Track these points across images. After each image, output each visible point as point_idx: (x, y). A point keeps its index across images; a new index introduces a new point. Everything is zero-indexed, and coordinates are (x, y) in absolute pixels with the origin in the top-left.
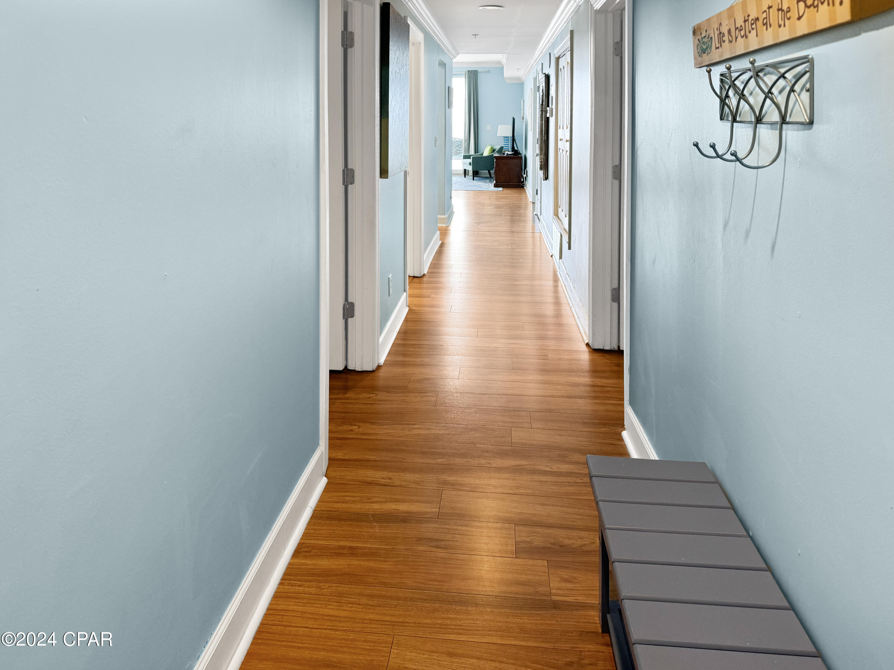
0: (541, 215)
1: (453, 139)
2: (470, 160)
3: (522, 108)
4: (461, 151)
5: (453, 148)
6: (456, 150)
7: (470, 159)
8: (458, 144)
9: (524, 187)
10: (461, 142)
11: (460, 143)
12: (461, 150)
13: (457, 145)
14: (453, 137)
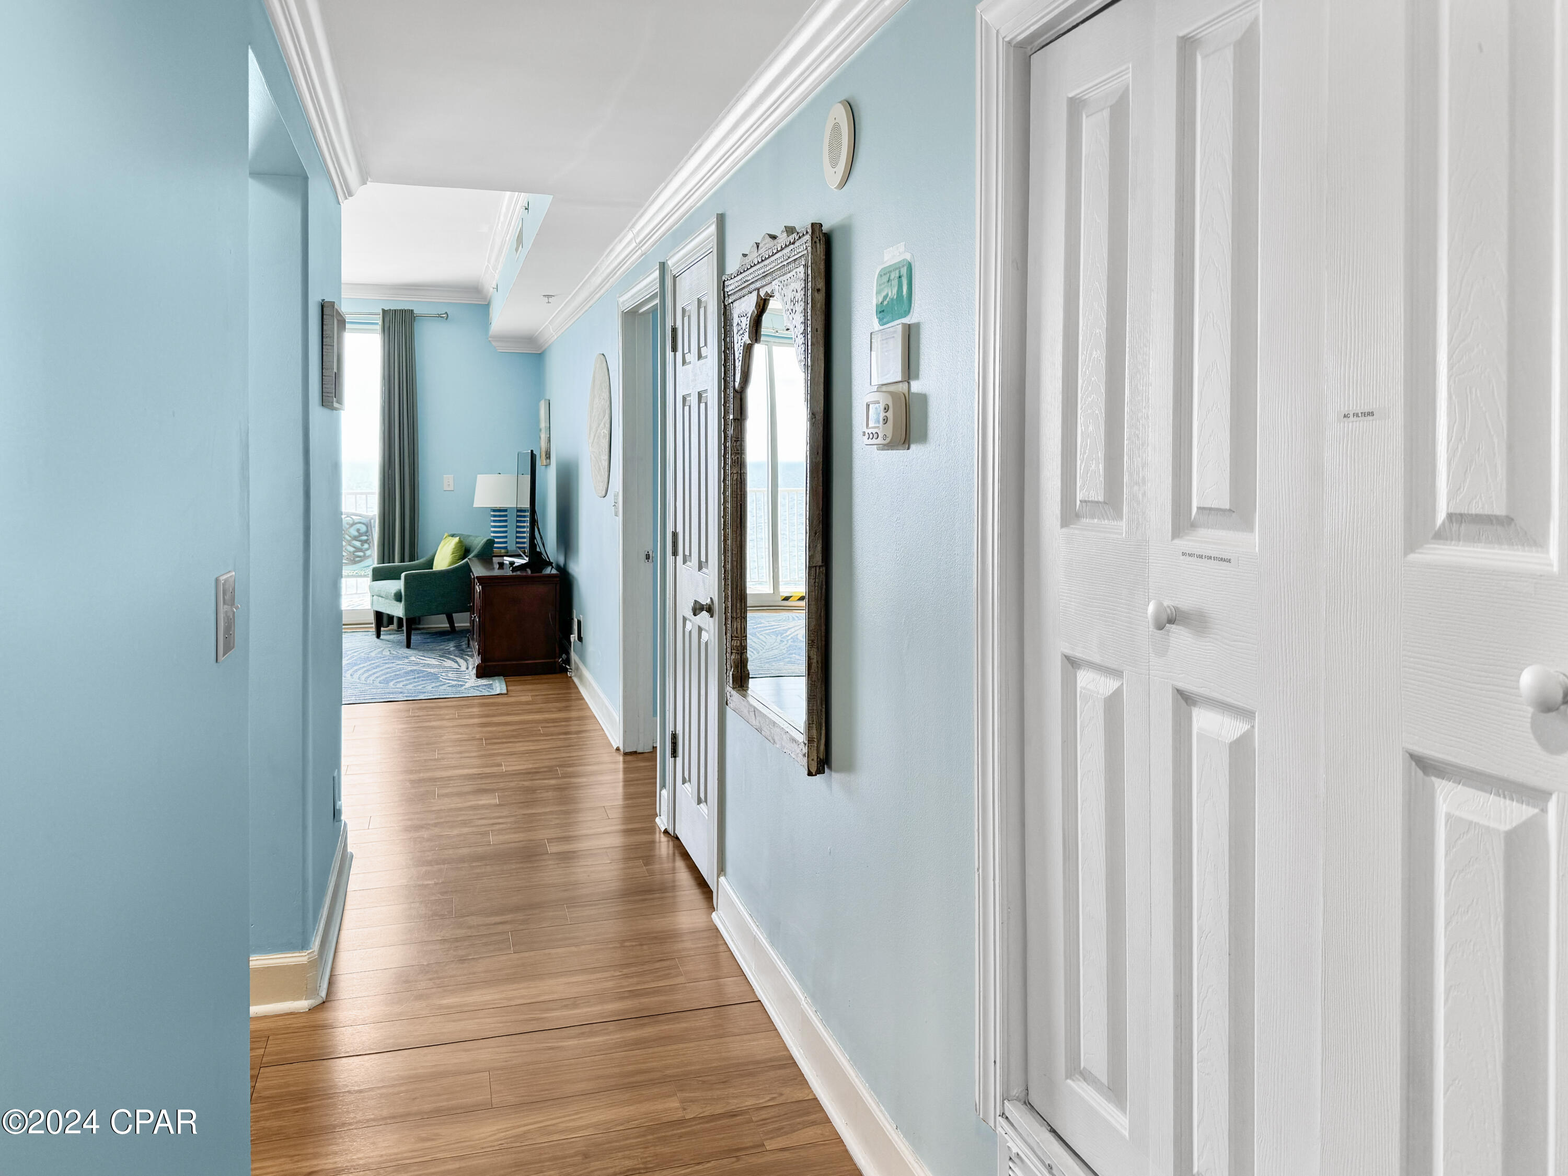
0: (722, 870)
1: (343, 516)
2: (398, 585)
3: (543, 425)
4: (368, 553)
5: (344, 543)
6: (352, 549)
7: (399, 579)
8: (358, 530)
9: (566, 670)
10: (368, 525)
11: (363, 529)
12: (367, 549)
13: (356, 534)
14: (344, 510)
